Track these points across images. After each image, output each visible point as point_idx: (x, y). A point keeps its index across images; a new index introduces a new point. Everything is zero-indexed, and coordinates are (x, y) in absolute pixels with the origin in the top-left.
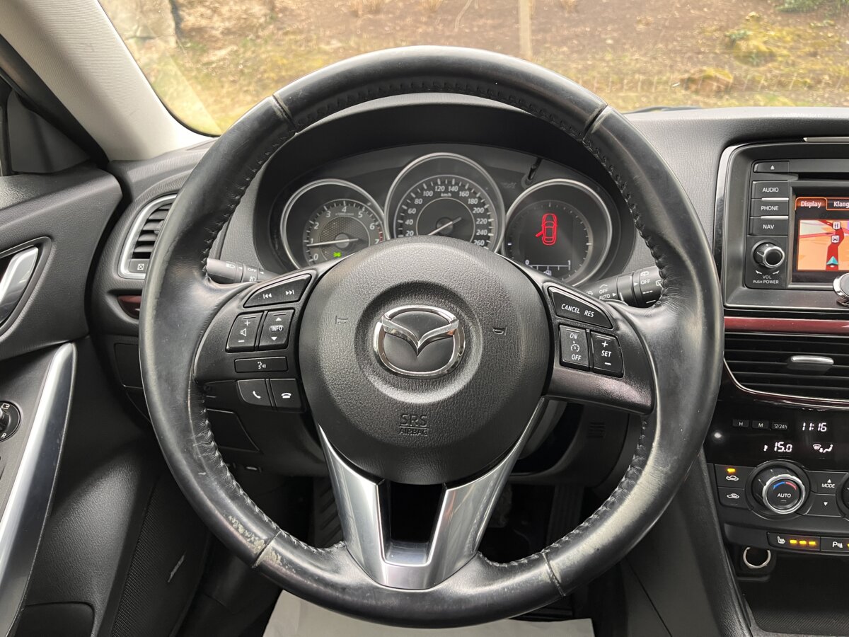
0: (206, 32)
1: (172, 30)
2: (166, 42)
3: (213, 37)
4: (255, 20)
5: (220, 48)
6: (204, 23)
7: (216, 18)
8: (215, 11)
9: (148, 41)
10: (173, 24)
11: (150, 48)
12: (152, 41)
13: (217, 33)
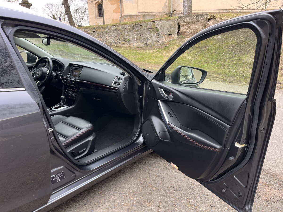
0: (185, 33)
1: (176, 33)
2: (174, 36)
3: (187, 34)
4: (199, 30)
5: (188, 37)
6: (185, 30)
7: (189, 29)
8: (189, 27)
9: (170, 35)
10: (177, 31)
11: (170, 37)
12: (171, 35)
13: (188, 33)
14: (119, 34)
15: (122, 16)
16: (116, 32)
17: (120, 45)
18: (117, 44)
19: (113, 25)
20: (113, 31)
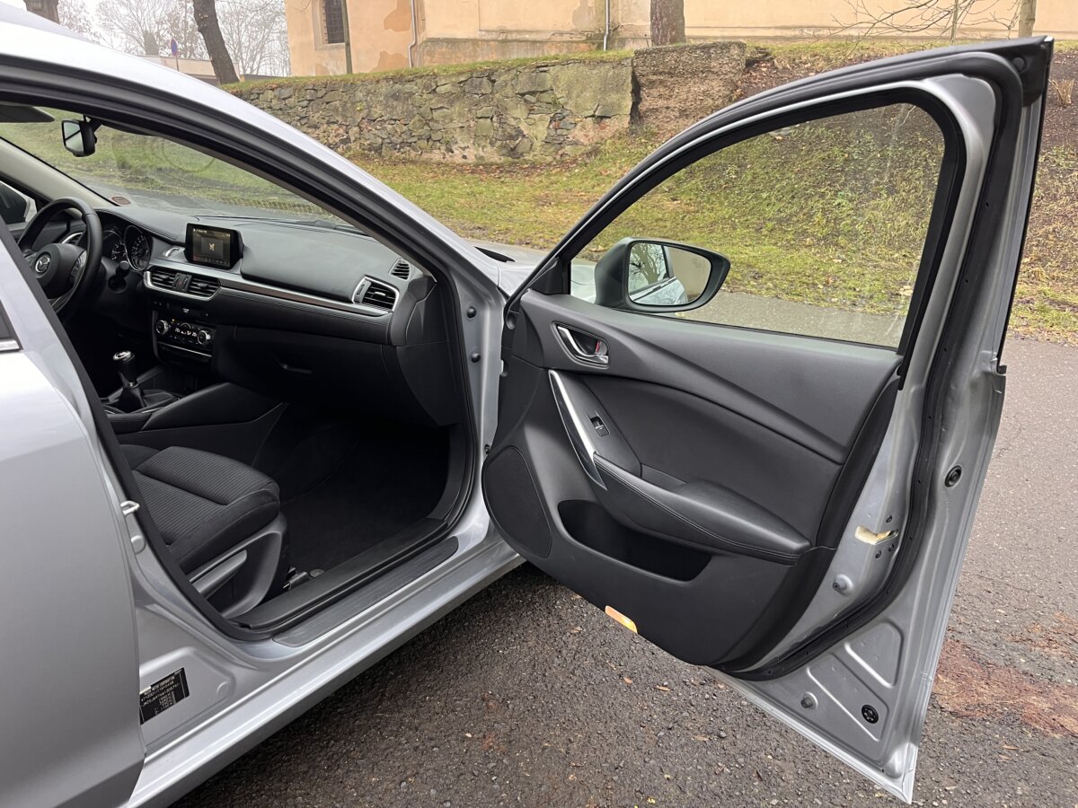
14: (408, 114)
15: (419, 43)
16: (398, 106)
17: (414, 153)
18: (402, 150)
19: (387, 79)
20: (384, 102)
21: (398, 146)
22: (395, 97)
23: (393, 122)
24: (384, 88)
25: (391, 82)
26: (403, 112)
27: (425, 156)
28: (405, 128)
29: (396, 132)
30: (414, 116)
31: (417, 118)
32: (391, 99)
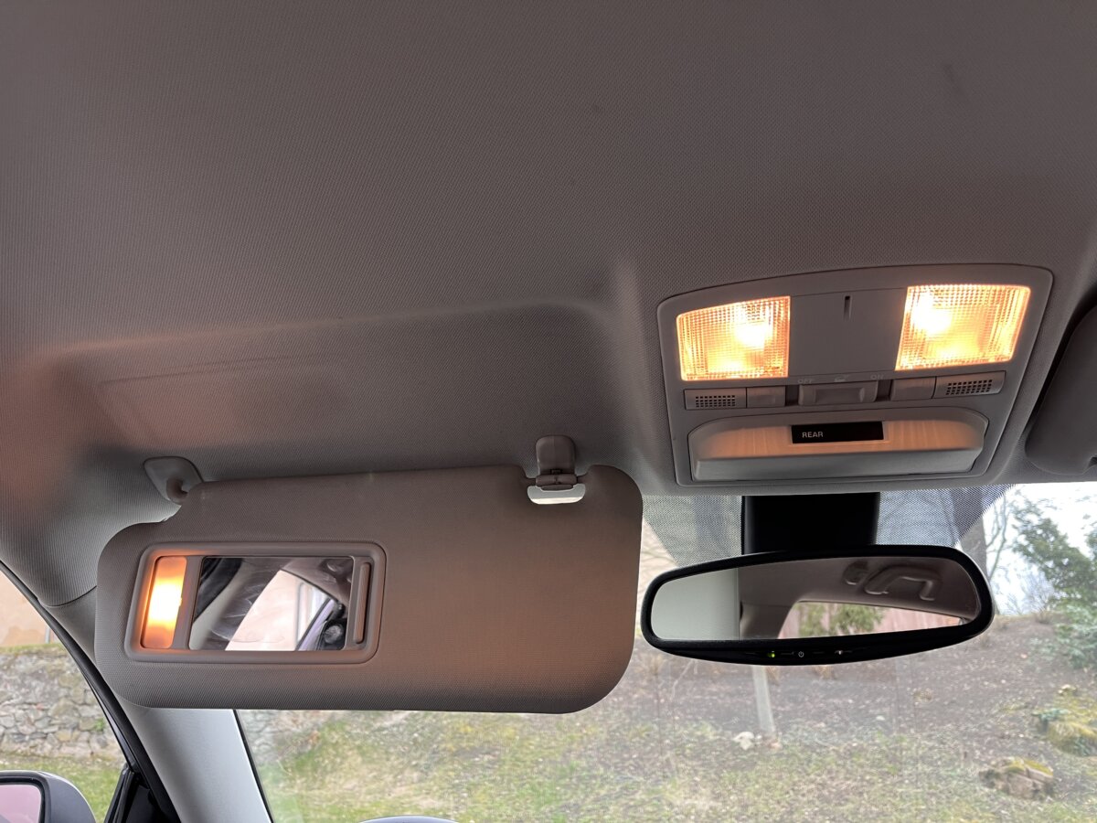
14: (51, 696)
16: (38, 687)
17: (49, 747)
18: (32, 743)
19: (29, 654)
20: (19, 681)
21: (27, 738)
22: (36, 675)
23: (26, 707)
24: (25, 665)
25: (35, 658)
26: (43, 694)
27: (66, 750)
28: (41, 714)
29: (29, 719)
30: (59, 699)
31: (62, 702)
32: (28, 677)
